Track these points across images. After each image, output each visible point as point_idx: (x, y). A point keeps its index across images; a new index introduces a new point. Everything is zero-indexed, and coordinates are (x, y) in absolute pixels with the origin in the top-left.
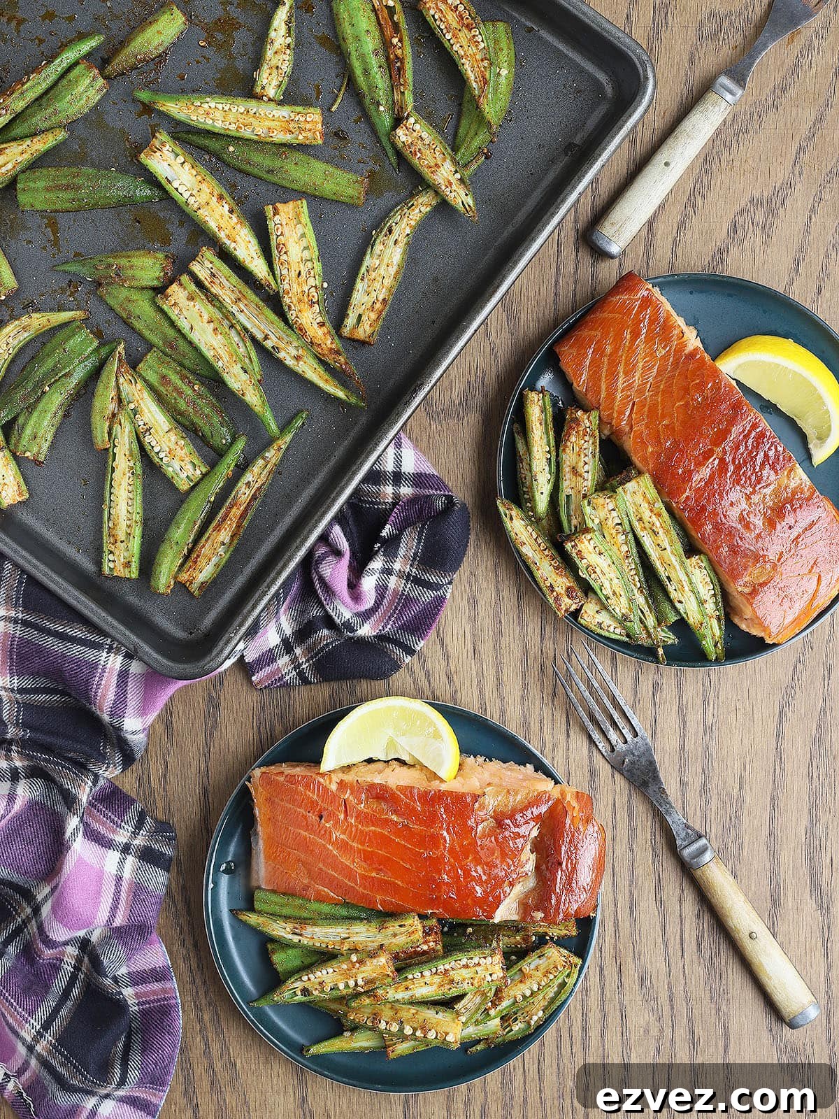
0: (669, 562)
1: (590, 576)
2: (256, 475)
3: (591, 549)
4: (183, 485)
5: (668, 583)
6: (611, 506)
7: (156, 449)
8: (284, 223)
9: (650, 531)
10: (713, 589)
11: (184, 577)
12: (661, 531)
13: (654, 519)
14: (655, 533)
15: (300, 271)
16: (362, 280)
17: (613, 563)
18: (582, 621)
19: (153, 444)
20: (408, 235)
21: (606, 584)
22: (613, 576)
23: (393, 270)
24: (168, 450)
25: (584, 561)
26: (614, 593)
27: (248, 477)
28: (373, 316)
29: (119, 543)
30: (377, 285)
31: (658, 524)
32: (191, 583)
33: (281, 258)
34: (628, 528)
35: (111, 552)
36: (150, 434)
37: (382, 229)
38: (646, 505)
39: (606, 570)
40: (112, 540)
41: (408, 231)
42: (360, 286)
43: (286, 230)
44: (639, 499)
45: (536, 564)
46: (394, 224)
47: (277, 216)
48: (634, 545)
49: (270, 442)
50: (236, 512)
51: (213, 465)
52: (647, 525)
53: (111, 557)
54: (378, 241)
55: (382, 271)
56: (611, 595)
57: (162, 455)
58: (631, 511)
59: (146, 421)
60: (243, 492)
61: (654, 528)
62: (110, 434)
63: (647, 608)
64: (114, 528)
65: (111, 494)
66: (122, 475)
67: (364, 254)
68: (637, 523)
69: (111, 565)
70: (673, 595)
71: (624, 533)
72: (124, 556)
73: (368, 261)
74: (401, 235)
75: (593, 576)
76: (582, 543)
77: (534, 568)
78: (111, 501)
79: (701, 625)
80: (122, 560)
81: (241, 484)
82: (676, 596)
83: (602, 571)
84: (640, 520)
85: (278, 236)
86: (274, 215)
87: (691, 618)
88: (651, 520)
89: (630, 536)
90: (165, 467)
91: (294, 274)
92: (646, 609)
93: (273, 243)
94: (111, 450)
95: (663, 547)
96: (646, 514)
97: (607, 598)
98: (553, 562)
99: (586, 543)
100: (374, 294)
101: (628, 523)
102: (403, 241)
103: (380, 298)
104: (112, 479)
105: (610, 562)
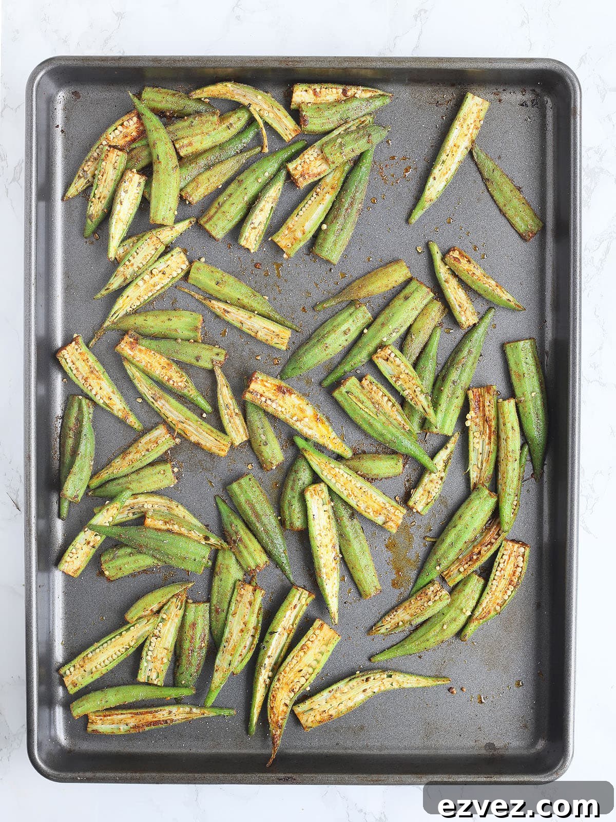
2: (178, 714)
4: (142, 677)
7: (151, 648)
8: (319, 638)
11: (92, 717)
15: (302, 670)
16: (330, 692)
19: (153, 644)
20: (374, 692)
23: (350, 704)
24: (155, 655)
27: (174, 709)
28: (318, 718)
29: (82, 669)
30: (335, 703)
32: (92, 723)
33: (300, 652)
35: (74, 666)
36: (156, 639)
37: (363, 675)
40: (81, 663)
41: (376, 690)
42: (325, 693)
43: (316, 642)
46: (372, 678)
47: (319, 631)
49: (203, 706)
50: (149, 718)
51: (166, 685)
53: (72, 669)
54: (356, 680)
55: (344, 697)
57: (150, 653)
59: (162, 631)
60: (163, 714)
62: (140, 618)
64: (88, 659)
65: (106, 642)
66: (121, 643)
67: (342, 679)
69: (68, 672)
72: (78, 678)
73: (341, 684)
74: (371, 689)
78: (102, 645)
80: (75, 678)
81: (167, 708)
85: (309, 640)
86: (318, 628)
90: (144, 660)
91: (298, 668)
93: (302, 642)
94: (129, 625)
100: (328, 706)
102: (369, 693)
103: (330, 713)
104: (114, 637)
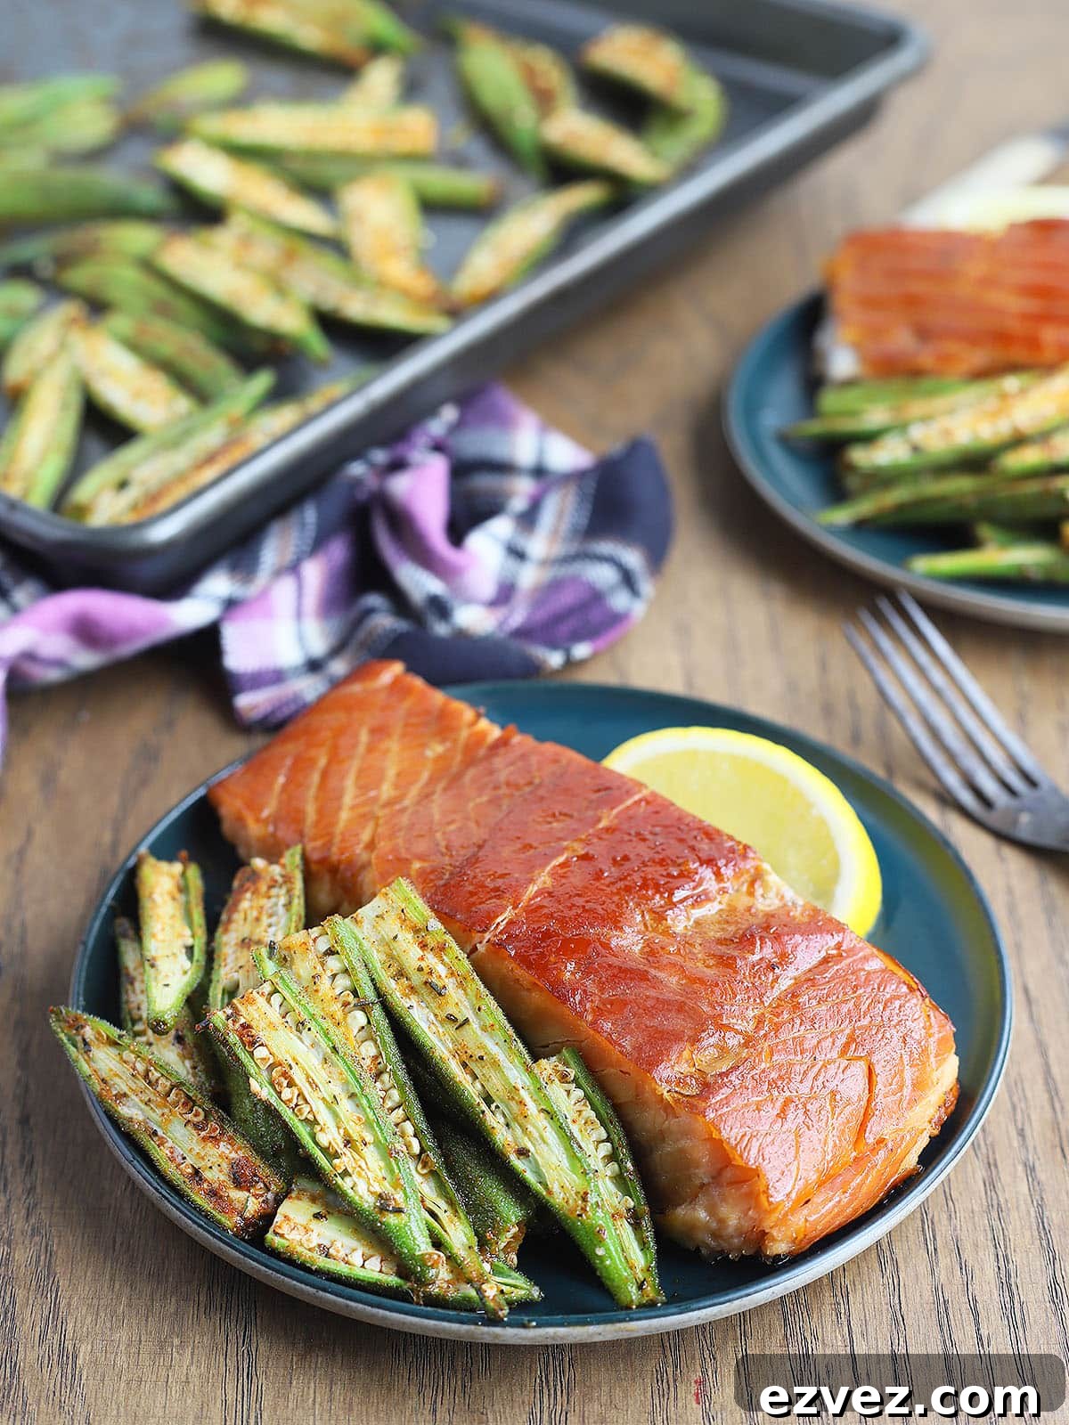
0: (478, 1053)
1: (279, 1094)
3: (274, 1013)
5: (484, 1106)
6: (323, 945)
9: (424, 991)
10: (608, 1140)
12: (450, 984)
13: (431, 960)
14: (438, 992)
17: (335, 1049)
18: (278, 1242)
21: (324, 1116)
22: (336, 1089)
25: (260, 1052)
26: (348, 1142)
31: (441, 970)
34: (370, 994)
38: (410, 936)
39: (320, 1075)
44: (392, 926)
45: (155, 1133)
48: (389, 1037)
52: (417, 979)
56: (339, 1145)
58: (377, 958)
61: (434, 980)
63: (444, 1206)
68: (392, 983)
70: (503, 1137)
71: (364, 1007)
75: (287, 1093)
76: (252, 1002)
77: (150, 1145)
79: (584, 1199)
82: (510, 1139)
83: (308, 1077)
84: (401, 974)
87: (555, 1188)
88: (423, 964)
89: (377, 1012)
92: (441, 1207)
95: (461, 1019)
96: (411, 954)
97: (331, 1154)
98: (190, 1116)
99: (261, 1001)
101: (370, 983)
105: (325, 1046)
